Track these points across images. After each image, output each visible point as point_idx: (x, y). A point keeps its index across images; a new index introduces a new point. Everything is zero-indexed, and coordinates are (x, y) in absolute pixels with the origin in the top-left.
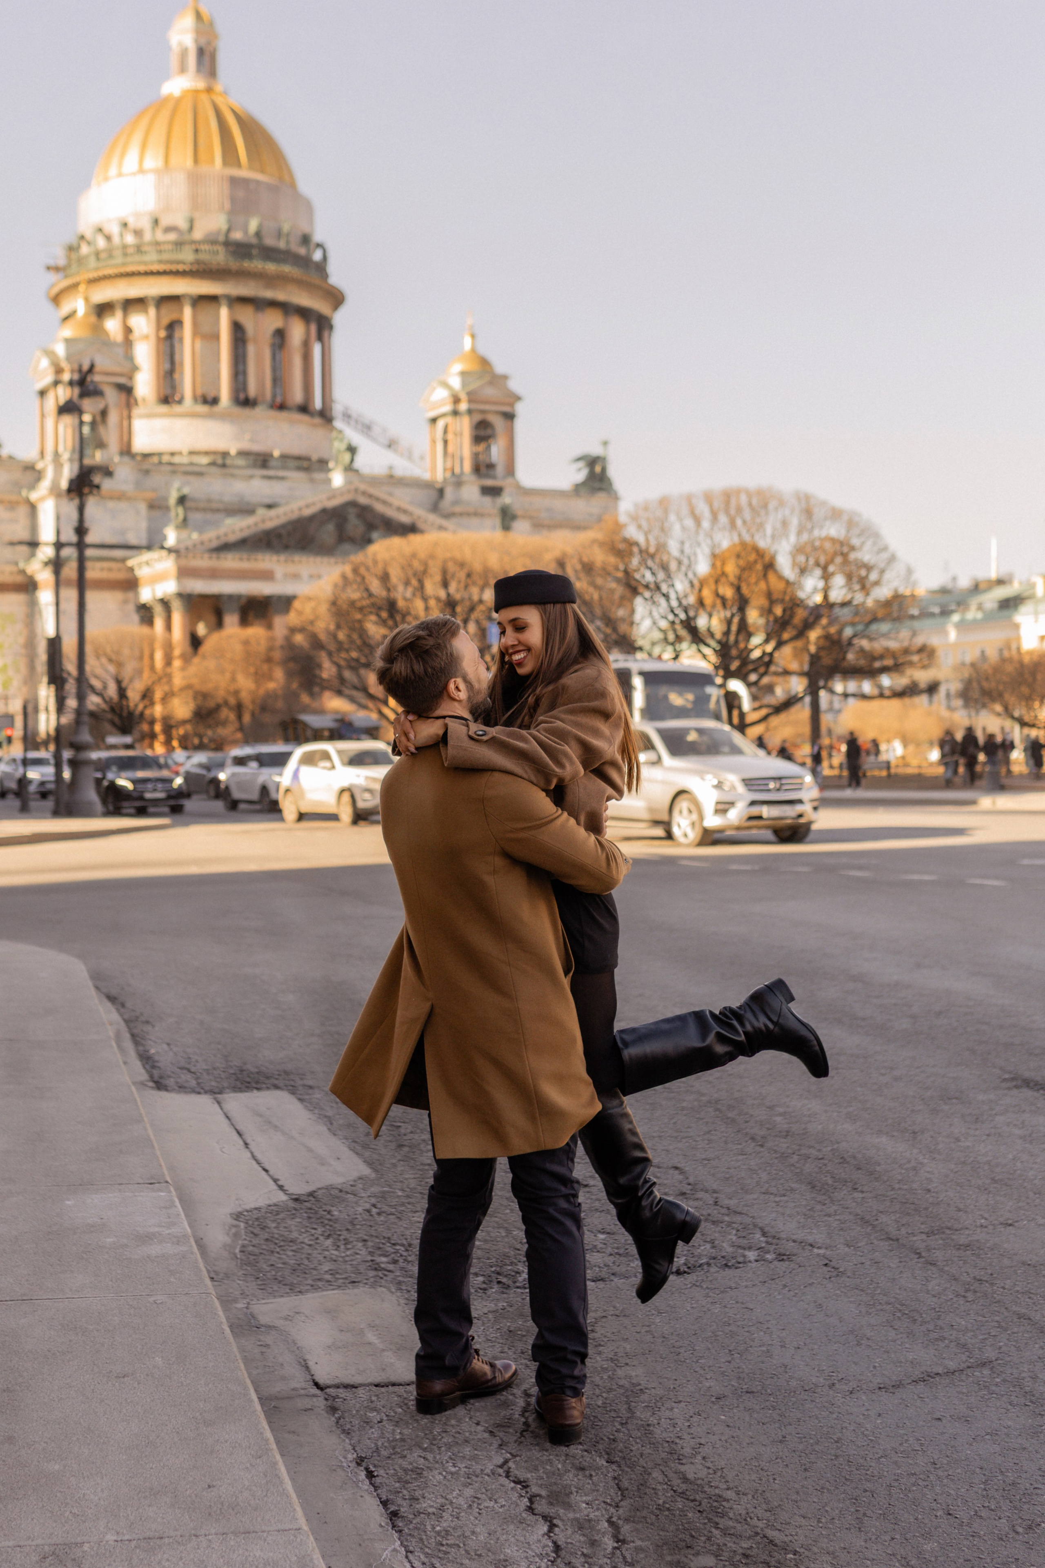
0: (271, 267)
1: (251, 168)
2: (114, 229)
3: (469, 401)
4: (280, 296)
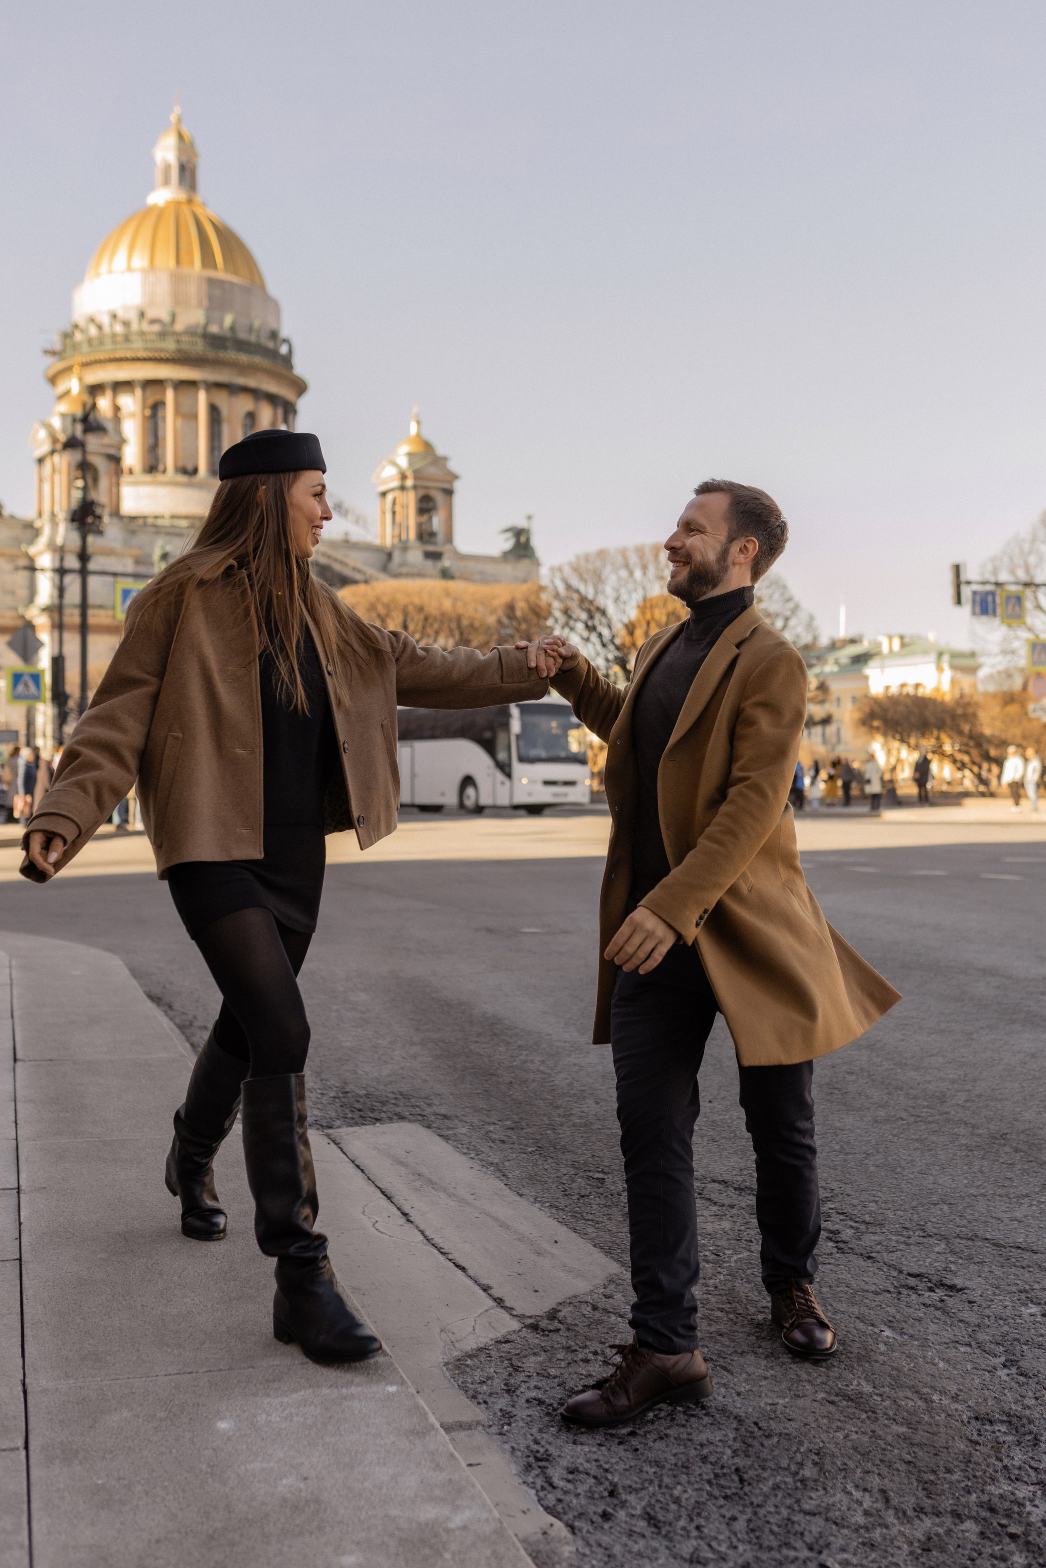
0: (243, 358)
1: (226, 271)
2: (105, 320)
3: (416, 478)
4: (251, 383)
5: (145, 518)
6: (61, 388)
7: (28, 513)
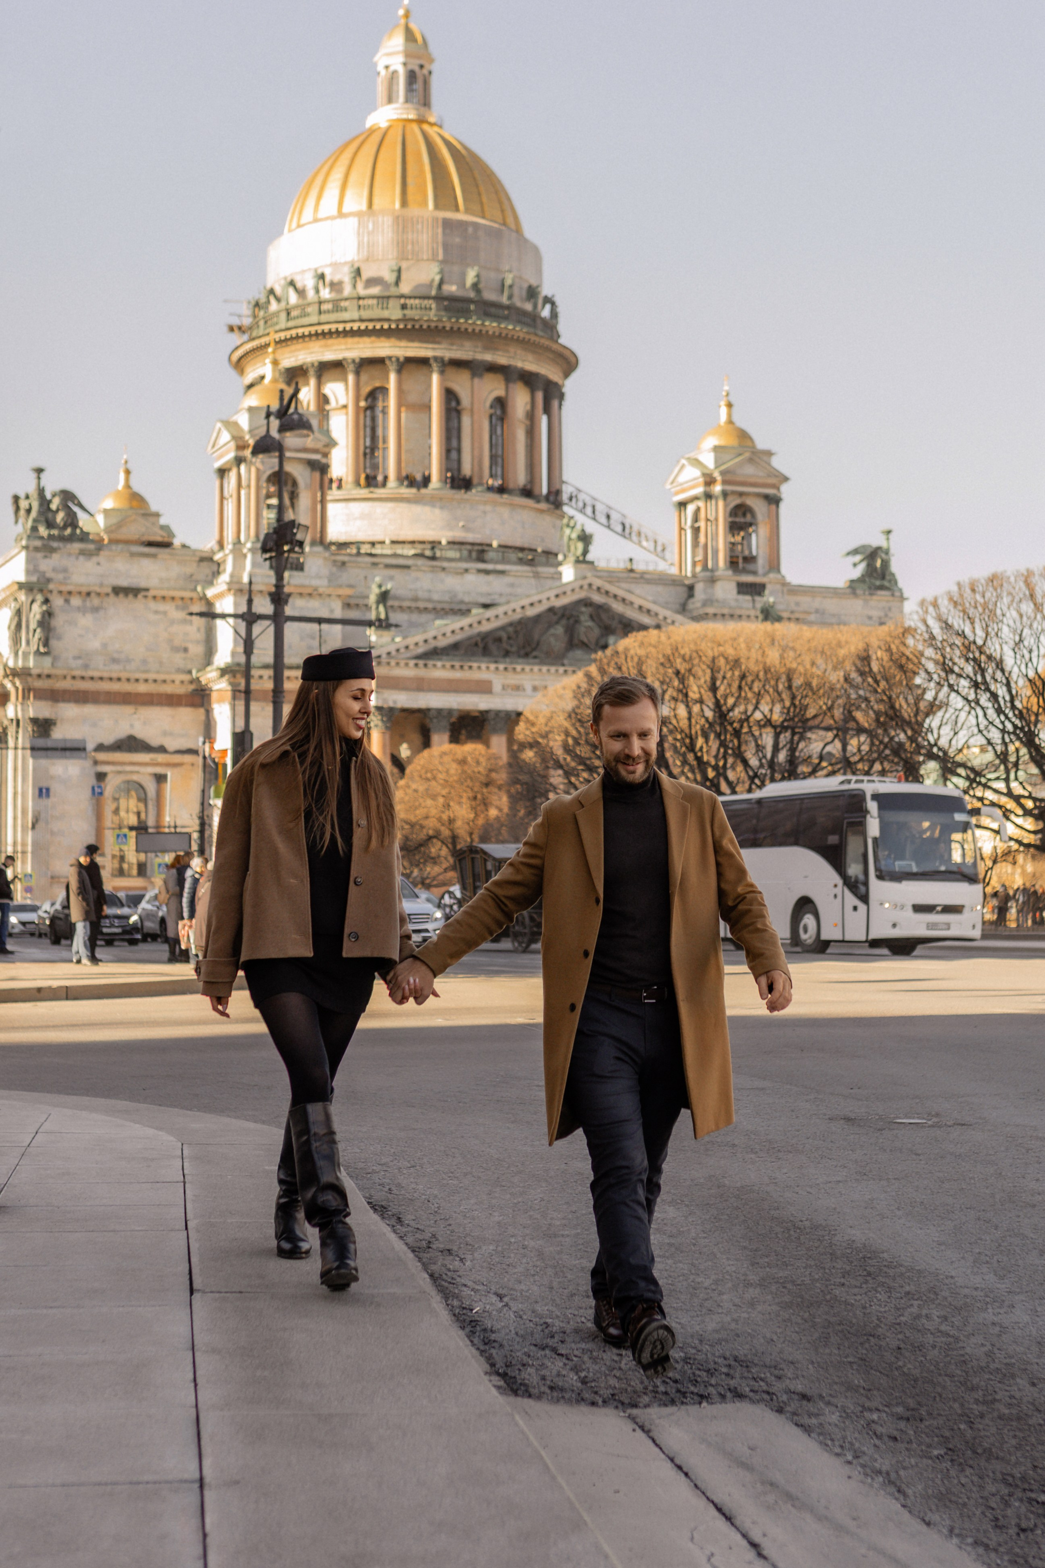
0: (491, 326)
1: (467, 211)
2: (308, 282)
3: (724, 482)
4: (502, 359)
5: (358, 544)
6: (250, 376)
7: (206, 543)
